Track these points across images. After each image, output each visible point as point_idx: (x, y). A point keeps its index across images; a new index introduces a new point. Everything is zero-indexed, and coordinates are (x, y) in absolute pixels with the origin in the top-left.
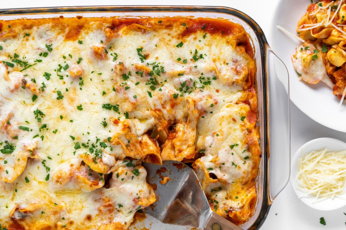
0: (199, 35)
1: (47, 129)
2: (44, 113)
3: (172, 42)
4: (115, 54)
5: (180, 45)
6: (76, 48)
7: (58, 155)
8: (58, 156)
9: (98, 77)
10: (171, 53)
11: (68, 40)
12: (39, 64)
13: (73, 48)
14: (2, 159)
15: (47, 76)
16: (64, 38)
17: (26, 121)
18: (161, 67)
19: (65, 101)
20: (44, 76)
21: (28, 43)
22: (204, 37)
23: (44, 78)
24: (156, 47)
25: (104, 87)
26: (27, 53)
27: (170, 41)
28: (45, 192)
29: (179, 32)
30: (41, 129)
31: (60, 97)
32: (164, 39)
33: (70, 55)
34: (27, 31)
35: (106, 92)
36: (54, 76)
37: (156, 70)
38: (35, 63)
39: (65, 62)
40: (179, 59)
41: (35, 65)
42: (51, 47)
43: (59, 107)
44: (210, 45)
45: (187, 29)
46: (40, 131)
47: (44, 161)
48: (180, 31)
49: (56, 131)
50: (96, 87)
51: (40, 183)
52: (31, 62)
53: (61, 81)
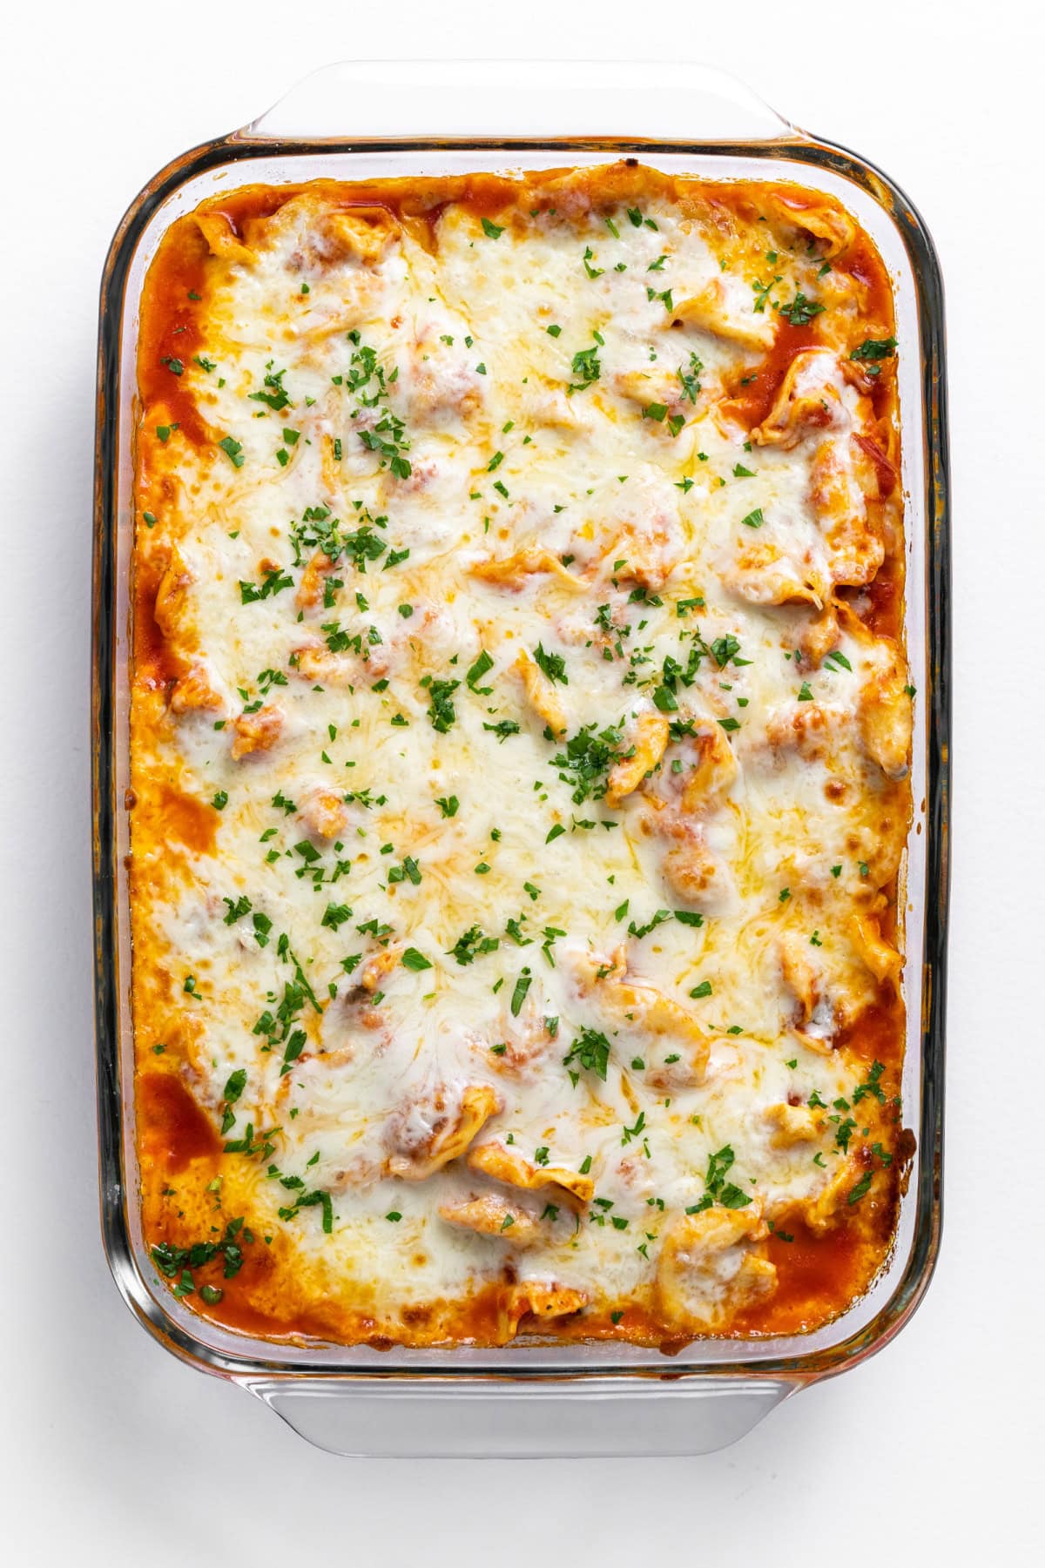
0: (198, 384)
1: (523, 918)
2: (469, 930)
3: (221, 481)
4: (261, 678)
5: (232, 450)
6: (241, 816)
7: (611, 880)
8: (615, 881)
9: (344, 737)
10: (259, 483)
11: (214, 843)
12: (296, 944)
13: (243, 823)
14: (627, 1077)
15: (334, 918)
16: (205, 857)
17: (495, 990)
18: (305, 519)
19: (426, 855)
20: (335, 928)
21: (219, 986)
22: (207, 367)
23: (342, 927)
24: (240, 537)
25: (379, 720)
26: (254, 986)
27: (217, 487)
28: (742, 932)
29: (190, 454)
30: (523, 939)
31: (409, 871)
32: (212, 505)
33: (264, 839)
34: (176, 989)
35: (394, 714)
36: (337, 894)
37: (318, 535)
38: (289, 959)
39: (288, 853)
40: (283, 457)
41: (298, 959)
42: (236, 902)
43: (447, 876)
44: (237, 348)
45: (178, 425)
46: (529, 941)
47: (632, 929)
48: (186, 449)
49: (527, 887)
50: (379, 745)
51: (709, 946)
52: (286, 973)
53: (355, 869)
